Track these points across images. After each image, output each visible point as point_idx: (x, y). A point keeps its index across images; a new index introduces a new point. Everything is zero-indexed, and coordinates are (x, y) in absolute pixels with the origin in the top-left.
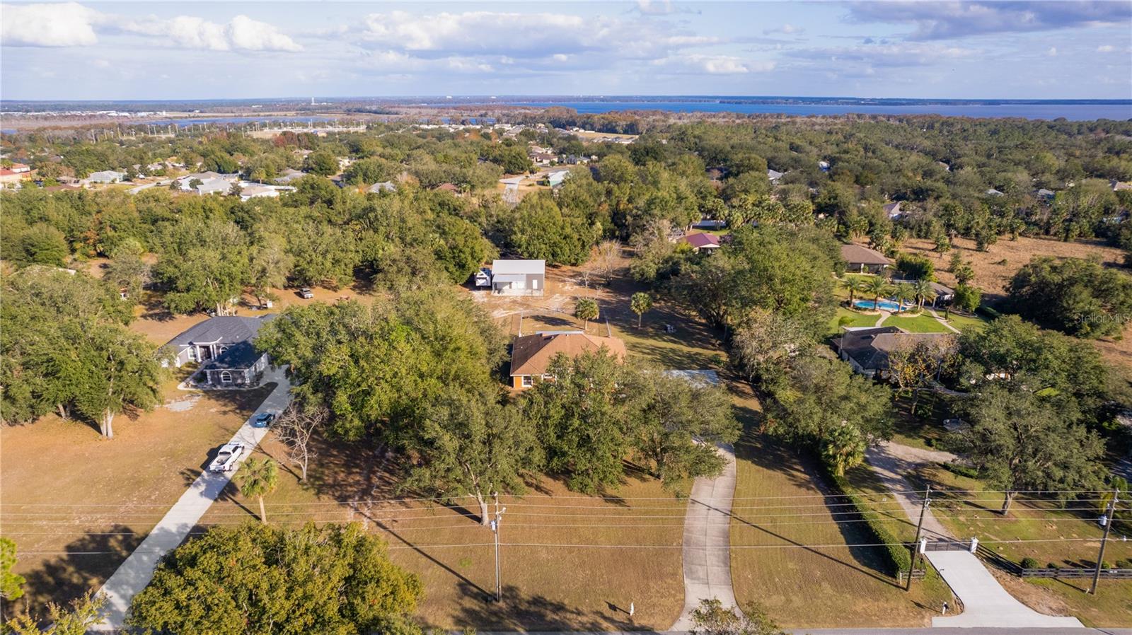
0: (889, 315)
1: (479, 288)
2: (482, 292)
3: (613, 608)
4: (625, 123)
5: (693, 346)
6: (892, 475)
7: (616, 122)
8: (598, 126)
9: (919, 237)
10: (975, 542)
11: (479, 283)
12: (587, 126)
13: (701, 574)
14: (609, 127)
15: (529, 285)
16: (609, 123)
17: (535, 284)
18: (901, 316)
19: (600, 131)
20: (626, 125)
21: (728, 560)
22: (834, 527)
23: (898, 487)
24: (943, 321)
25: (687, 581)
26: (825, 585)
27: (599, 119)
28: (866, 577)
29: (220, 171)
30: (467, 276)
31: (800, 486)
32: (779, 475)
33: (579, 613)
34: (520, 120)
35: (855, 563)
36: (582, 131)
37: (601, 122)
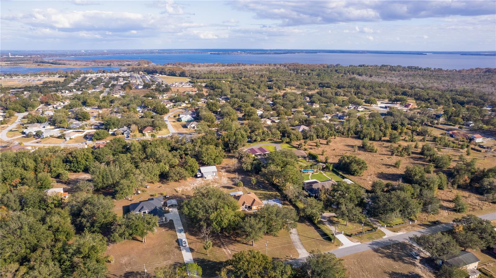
0: (311, 174)
1: (199, 177)
2: (200, 179)
3: (287, 256)
4: (179, 72)
5: (269, 191)
6: (325, 220)
7: (175, 72)
8: (168, 73)
9: (310, 140)
10: (343, 232)
12: (163, 73)
13: (299, 247)
14: (172, 73)
17: (214, 174)
18: (314, 174)
19: (168, 75)
20: (180, 73)
21: (302, 244)
22: (318, 234)
23: (327, 223)
24: (324, 174)
26: (320, 245)
27: (168, 71)
28: (326, 242)
29: (38, 122)
30: (194, 174)
31: (308, 226)
32: (303, 224)
33: (282, 259)
34: (131, 70)
35: (324, 240)
36: (161, 75)
37: (169, 71)
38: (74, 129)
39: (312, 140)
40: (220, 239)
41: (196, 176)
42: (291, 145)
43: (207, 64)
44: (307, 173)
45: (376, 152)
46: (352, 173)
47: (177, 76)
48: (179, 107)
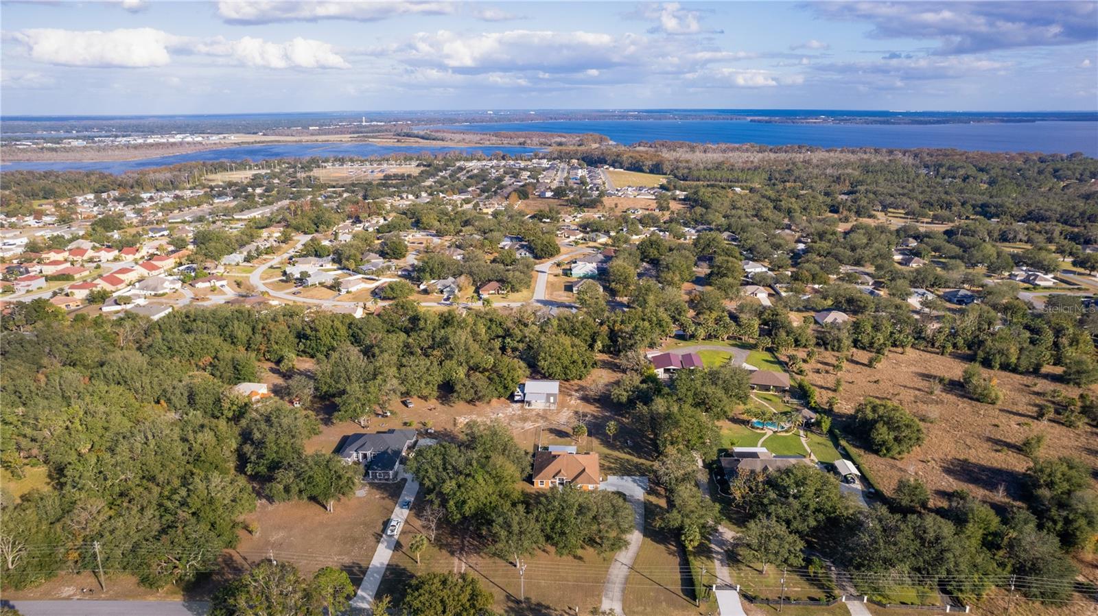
0: (772, 432)
1: (517, 402)
2: (519, 405)
3: (570, 608)
4: (651, 163)
5: (640, 457)
6: (719, 550)
7: (643, 162)
8: (626, 165)
9: (833, 350)
10: (738, 586)
11: (517, 398)
12: (616, 164)
13: (611, 596)
14: (637, 165)
15: (548, 400)
16: (637, 162)
17: (552, 399)
18: (779, 434)
19: (628, 169)
20: (652, 165)
21: (623, 590)
22: (678, 576)
23: (719, 557)
24: (803, 440)
25: (603, 598)
26: (664, 603)
27: (628, 159)
28: (683, 600)
29: (316, 255)
30: (509, 393)
31: (670, 554)
32: (662, 547)
33: (556, 610)
34: (555, 156)
35: (681, 594)
36: (611, 169)
37: (629, 161)
38: (365, 274)
39: (837, 351)
40: (465, 538)
41: (511, 398)
42: (776, 357)
43: (723, 146)
44: (762, 429)
45: (993, 403)
46: (876, 448)
47: (646, 173)
48: (591, 244)
